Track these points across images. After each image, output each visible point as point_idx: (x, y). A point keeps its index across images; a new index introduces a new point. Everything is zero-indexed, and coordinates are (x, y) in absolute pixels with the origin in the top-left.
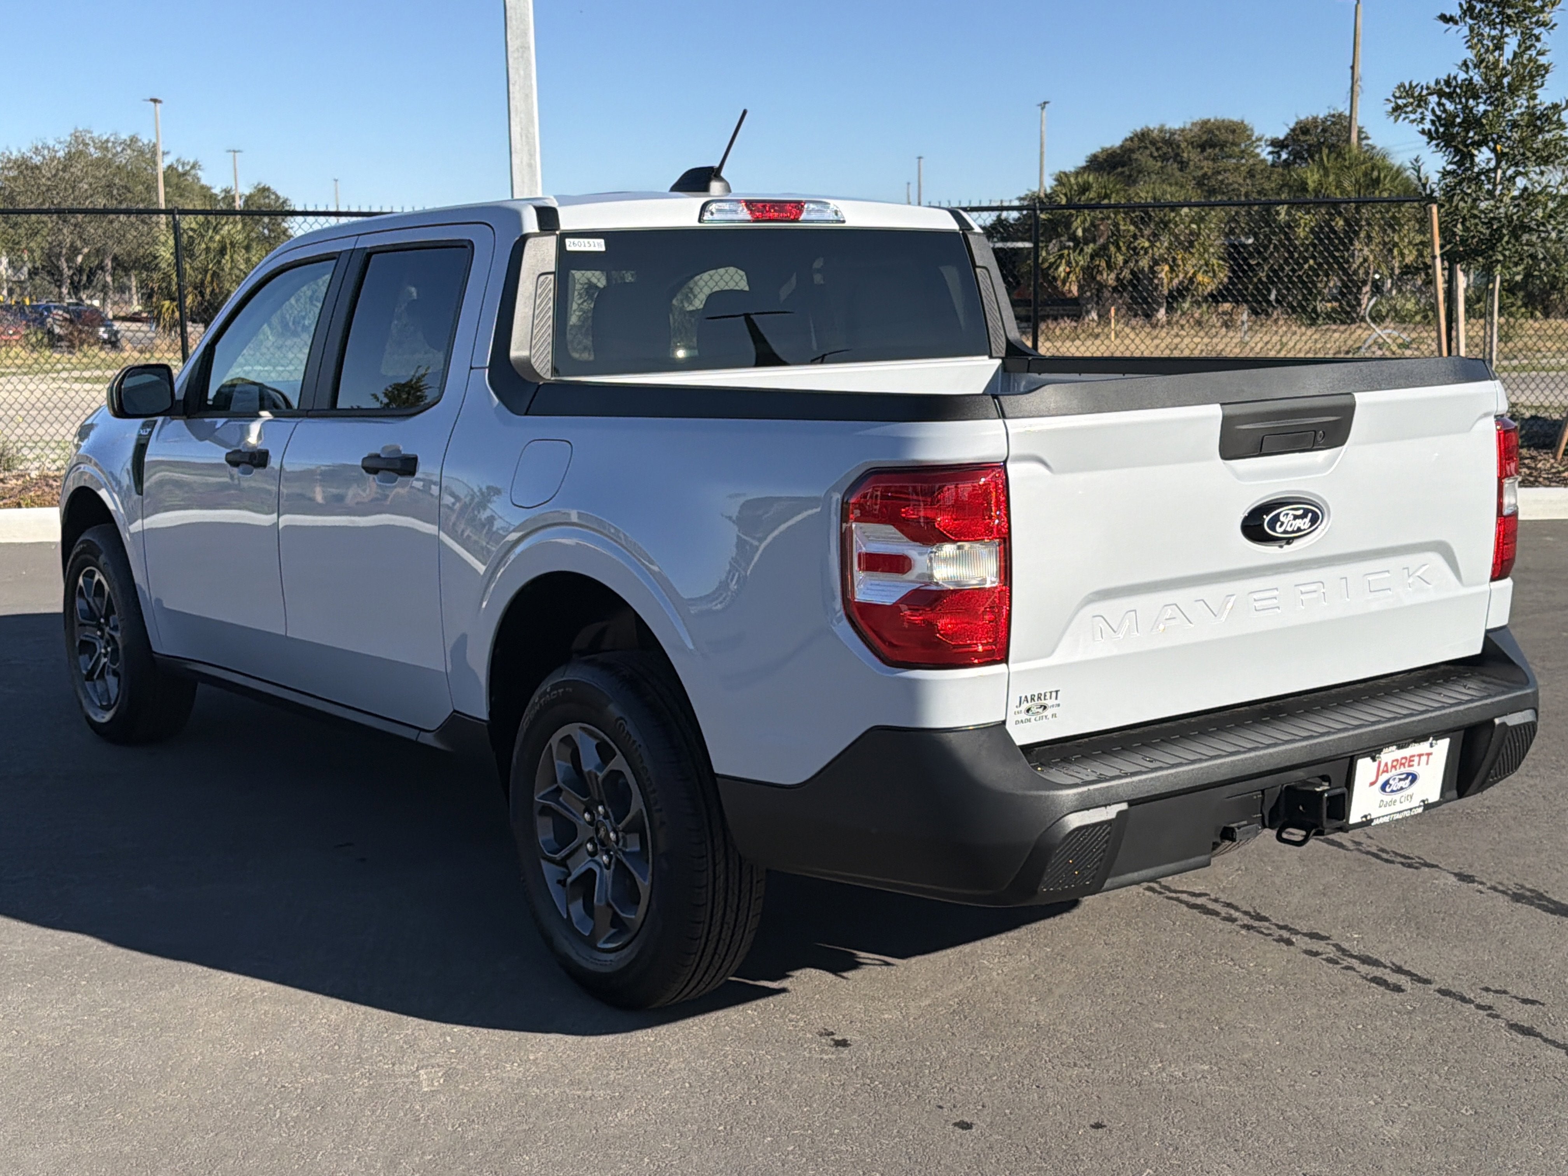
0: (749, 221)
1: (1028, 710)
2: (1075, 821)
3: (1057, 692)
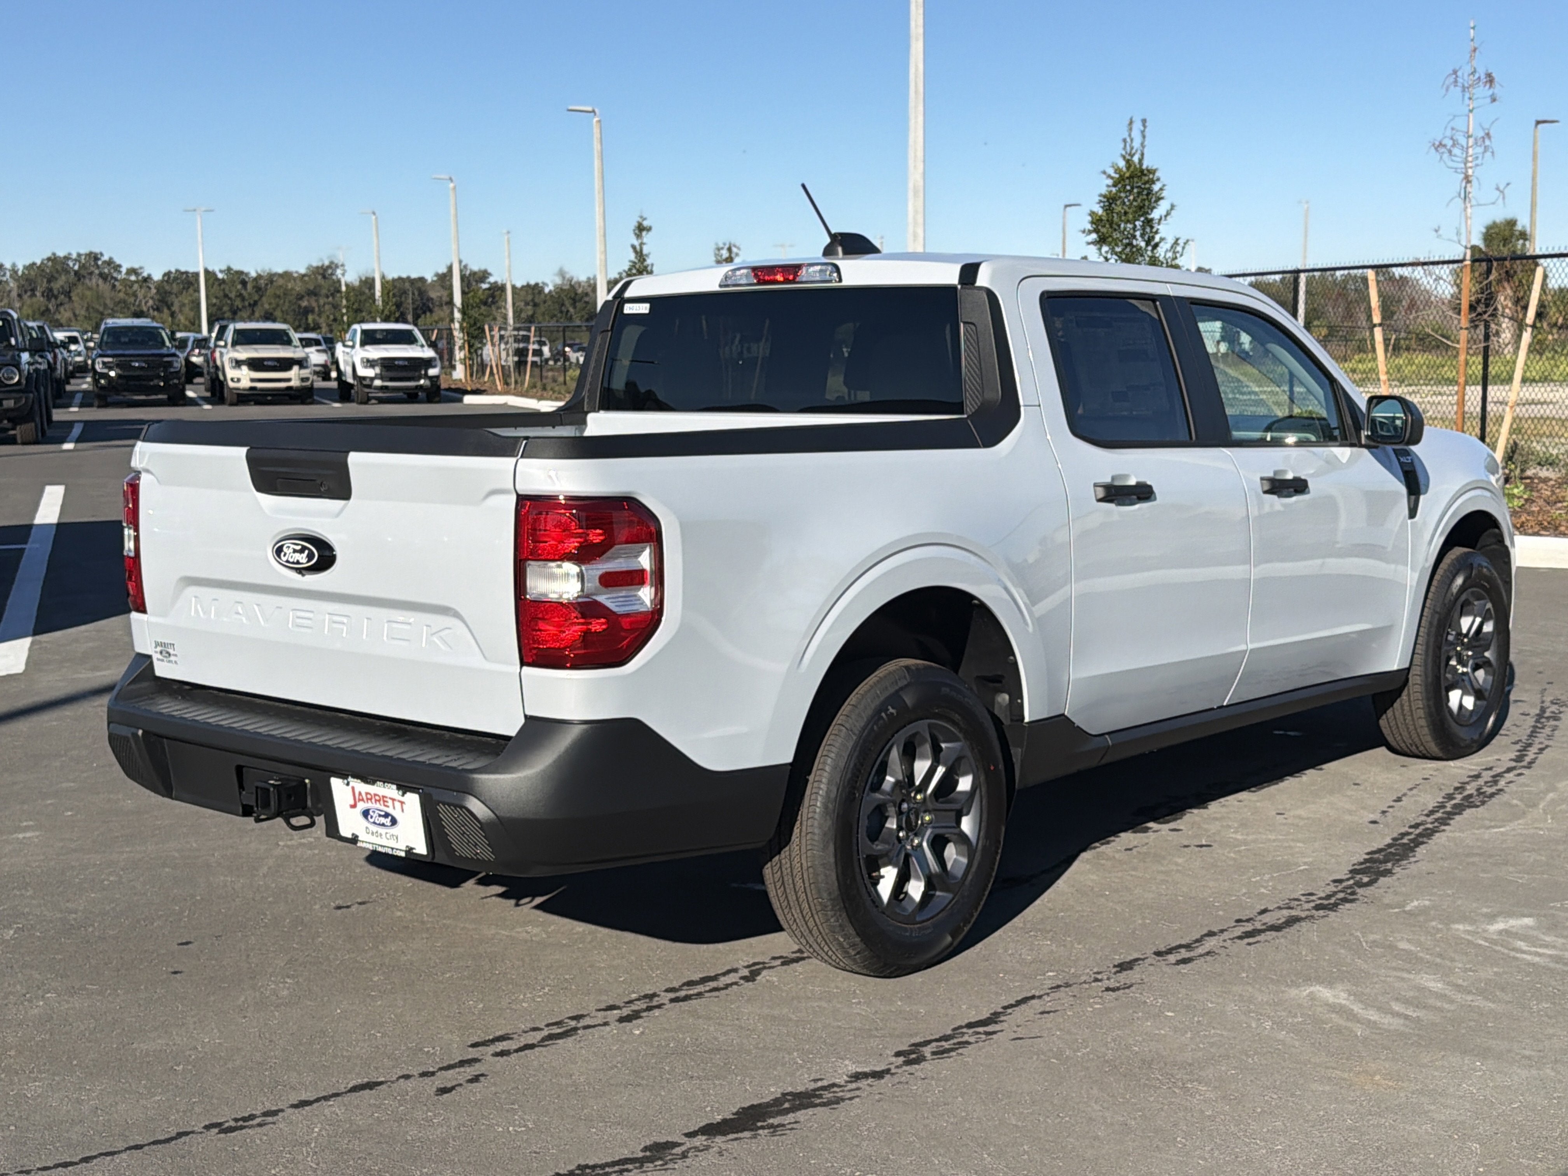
0: (754, 285)
1: (161, 653)
3: (173, 645)
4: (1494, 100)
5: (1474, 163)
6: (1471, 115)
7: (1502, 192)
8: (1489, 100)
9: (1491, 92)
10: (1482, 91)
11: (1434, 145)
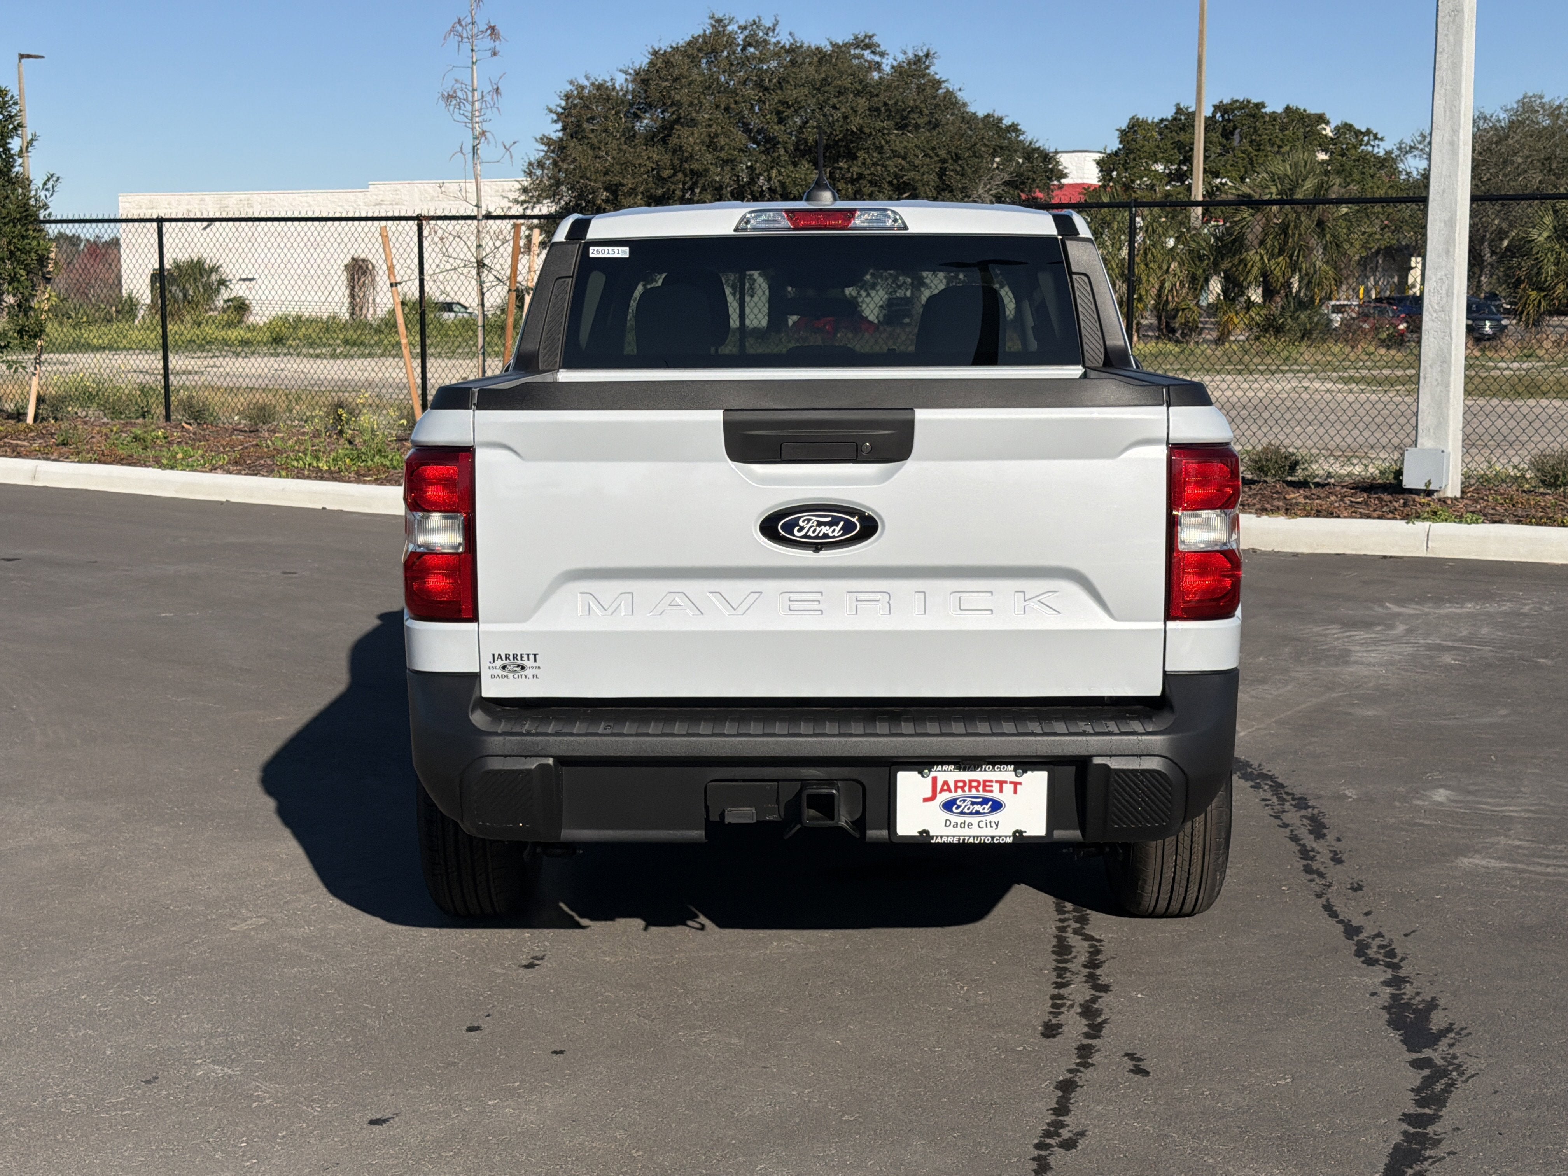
0: (789, 229)
1: (504, 667)
2: (496, 764)
3: (535, 655)
4: (495, 54)
5: (481, 118)
6: (475, 67)
7: (508, 150)
8: (489, 53)
9: (492, 45)
10: (485, 43)
11: (443, 95)
